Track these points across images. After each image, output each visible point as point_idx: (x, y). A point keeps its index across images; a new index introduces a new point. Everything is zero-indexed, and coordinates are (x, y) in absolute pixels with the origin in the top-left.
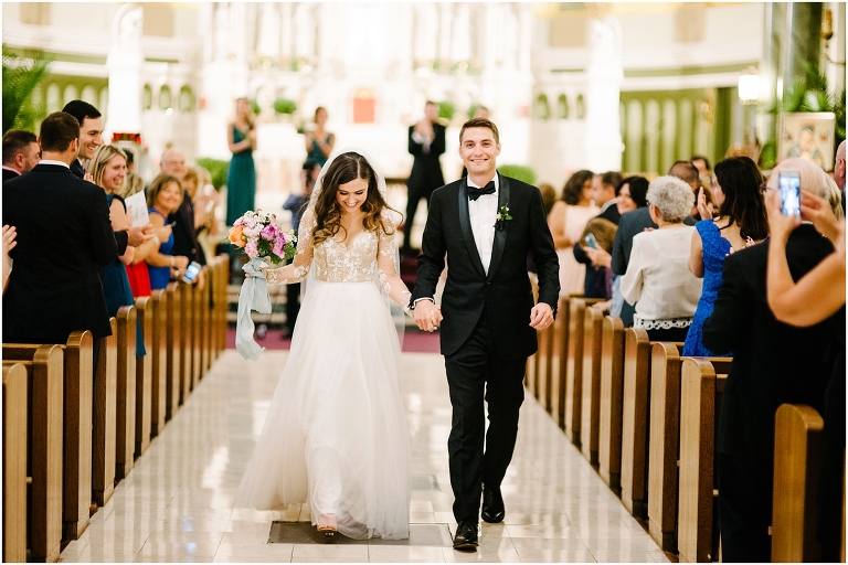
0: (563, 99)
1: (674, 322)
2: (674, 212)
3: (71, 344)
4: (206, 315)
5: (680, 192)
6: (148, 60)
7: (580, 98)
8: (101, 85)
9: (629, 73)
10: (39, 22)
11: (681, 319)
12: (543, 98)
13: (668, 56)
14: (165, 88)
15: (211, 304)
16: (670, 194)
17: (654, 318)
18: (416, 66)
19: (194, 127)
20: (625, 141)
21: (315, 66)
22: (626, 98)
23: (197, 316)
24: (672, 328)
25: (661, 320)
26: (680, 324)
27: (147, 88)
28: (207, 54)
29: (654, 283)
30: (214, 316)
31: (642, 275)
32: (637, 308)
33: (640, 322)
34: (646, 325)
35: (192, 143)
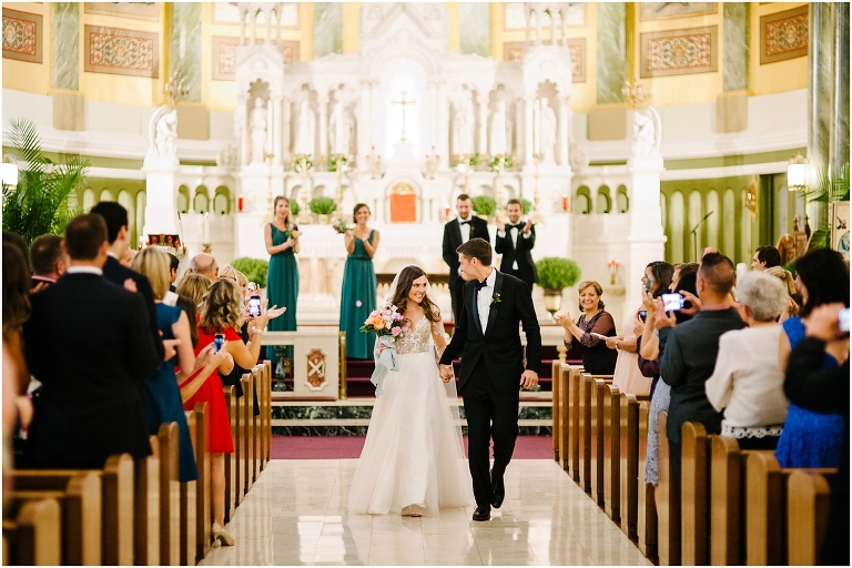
0: (604, 191)
1: (768, 430)
2: (766, 310)
3: (109, 469)
4: (251, 422)
5: (772, 289)
6: (183, 162)
7: (622, 190)
8: (138, 188)
9: (671, 164)
10: (73, 128)
11: (775, 426)
12: (583, 191)
13: (711, 145)
14: (202, 190)
15: (256, 411)
16: (762, 292)
17: (744, 425)
18: (453, 162)
19: (232, 229)
20: (668, 232)
21: (353, 165)
22: (668, 189)
23: (242, 422)
24: (766, 437)
25: (754, 427)
26: (774, 432)
27: (183, 190)
28: (244, 156)
29: (747, 387)
30: (258, 422)
31: (732, 379)
32: (726, 414)
33: (729, 430)
34: (737, 434)
35: (231, 245)
